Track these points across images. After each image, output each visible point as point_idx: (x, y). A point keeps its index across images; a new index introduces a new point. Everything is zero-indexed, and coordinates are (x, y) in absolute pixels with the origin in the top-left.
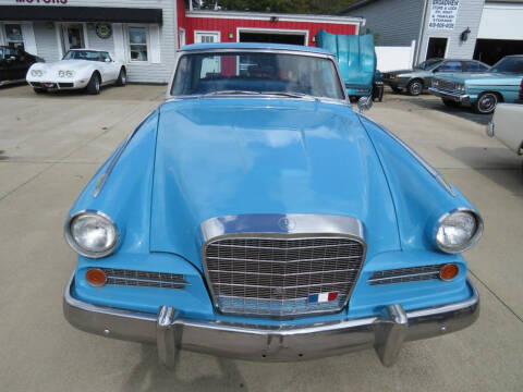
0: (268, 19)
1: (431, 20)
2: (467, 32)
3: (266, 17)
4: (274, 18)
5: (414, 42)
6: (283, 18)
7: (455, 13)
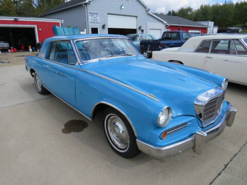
0: (13, 20)
1: (90, 21)
2: (104, 25)
3: (11, 19)
4: (16, 19)
5: (85, 30)
6: (21, 19)
7: (98, 18)
